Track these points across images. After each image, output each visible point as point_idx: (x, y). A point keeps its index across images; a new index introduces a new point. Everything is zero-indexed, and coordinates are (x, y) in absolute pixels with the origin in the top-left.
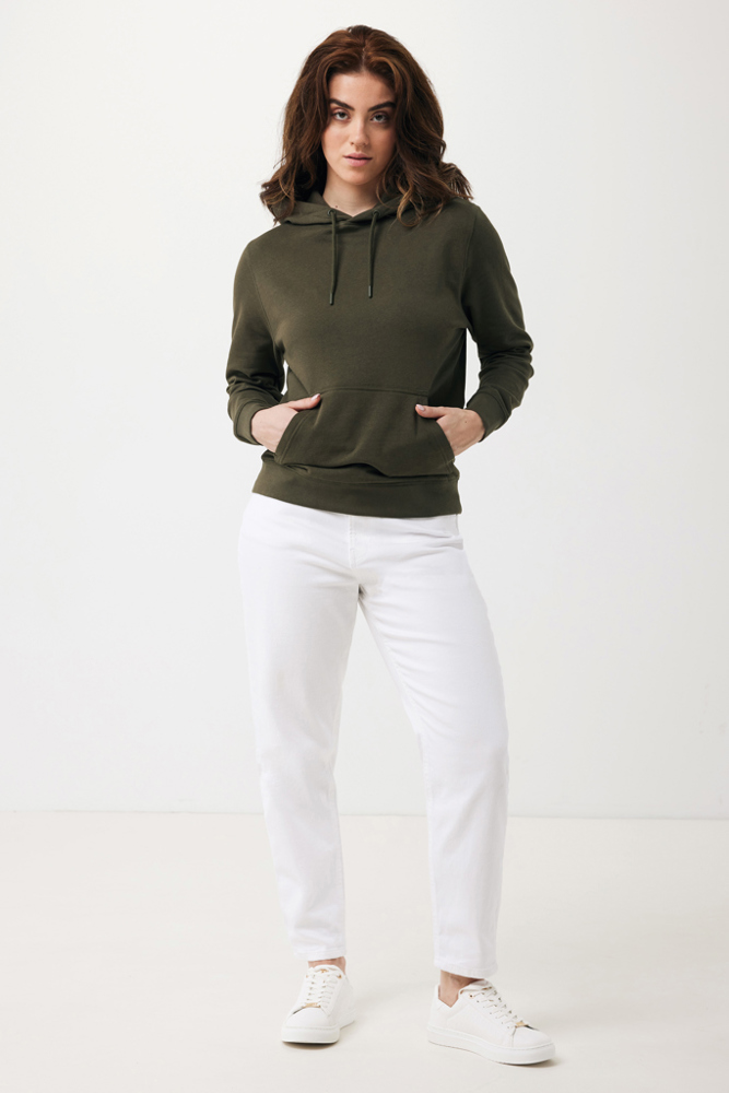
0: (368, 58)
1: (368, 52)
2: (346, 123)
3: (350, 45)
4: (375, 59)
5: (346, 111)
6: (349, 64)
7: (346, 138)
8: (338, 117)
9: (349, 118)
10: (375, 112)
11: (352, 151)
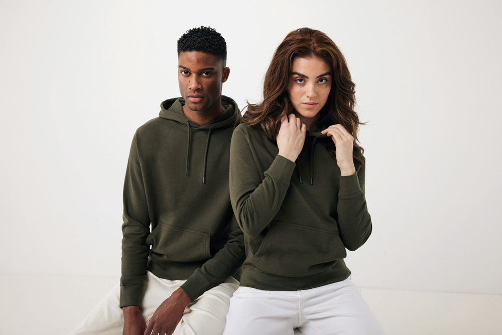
0: (315, 48)
1: (314, 44)
2: (303, 85)
3: (302, 41)
4: (319, 49)
5: (303, 78)
6: (304, 52)
7: (304, 93)
8: (299, 82)
9: (305, 82)
10: (320, 79)
11: (308, 101)
